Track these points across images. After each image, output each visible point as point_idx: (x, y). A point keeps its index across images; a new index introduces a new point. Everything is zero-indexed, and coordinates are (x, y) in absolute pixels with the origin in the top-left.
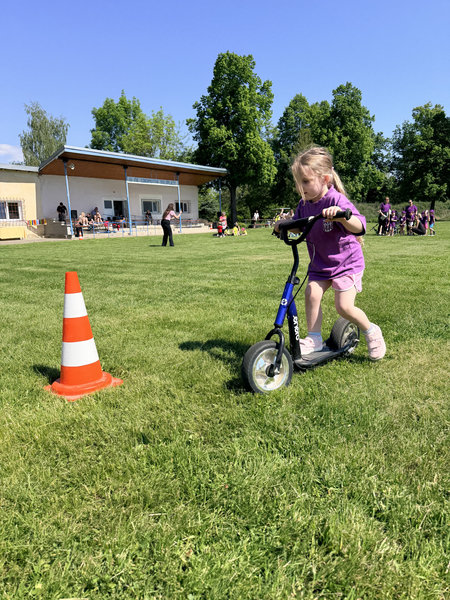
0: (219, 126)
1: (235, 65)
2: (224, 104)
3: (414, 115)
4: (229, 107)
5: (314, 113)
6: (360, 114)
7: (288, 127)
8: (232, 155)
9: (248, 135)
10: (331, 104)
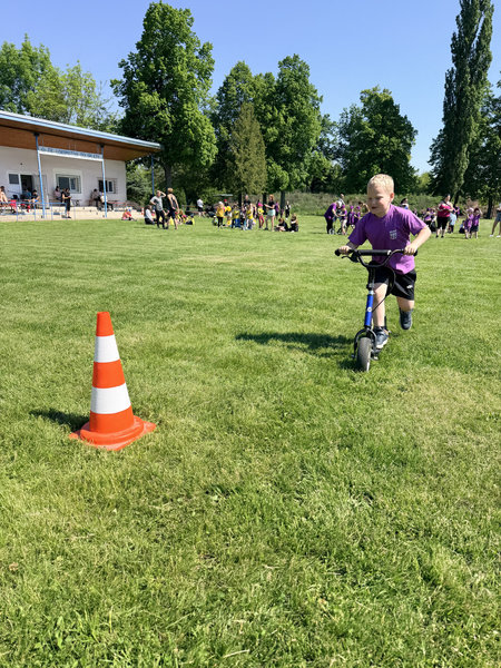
0: (150, 92)
1: (170, 19)
2: (157, 67)
3: (361, 98)
4: (162, 70)
5: (258, 86)
6: (307, 92)
7: (228, 99)
8: (166, 128)
9: (185, 106)
10: (276, 78)
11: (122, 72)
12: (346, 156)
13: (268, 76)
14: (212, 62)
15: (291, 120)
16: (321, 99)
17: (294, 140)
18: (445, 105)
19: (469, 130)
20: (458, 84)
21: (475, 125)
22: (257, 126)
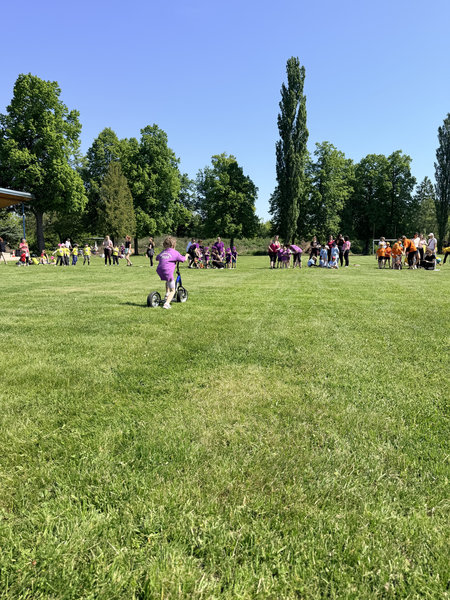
0: (21, 148)
2: (27, 126)
3: (213, 162)
4: (32, 130)
5: (124, 148)
6: (166, 155)
7: (97, 158)
8: (37, 180)
9: (54, 161)
10: (139, 142)
12: (204, 208)
13: (132, 140)
14: (79, 126)
15: (154, 177)
16: (178, 161)
17: (159, 193)
18: (277, 168)
19: (298, 187)
20: (285, 153)
21: (301, 184)
22: (125, 180)
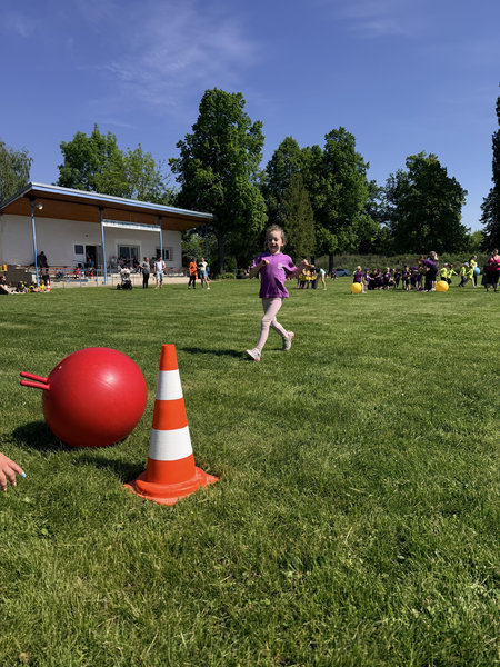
0: (205, 168)
1: (224, 103)
3: (407, 164)
4: (216, 148)
5: (305, 157)
6: (354, 160)
7: (277, 171)
8: (220, 200)
9: (237, 179)
10: (323, 149)
11: (179, 150)
12: (394, 219)
14: (263, 138)
15: (338, 187)
16: (367, 166)
17: (341, 205)
